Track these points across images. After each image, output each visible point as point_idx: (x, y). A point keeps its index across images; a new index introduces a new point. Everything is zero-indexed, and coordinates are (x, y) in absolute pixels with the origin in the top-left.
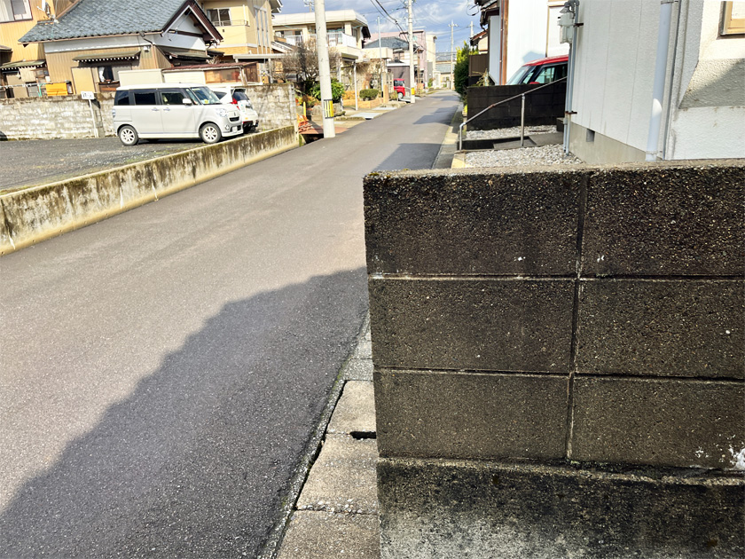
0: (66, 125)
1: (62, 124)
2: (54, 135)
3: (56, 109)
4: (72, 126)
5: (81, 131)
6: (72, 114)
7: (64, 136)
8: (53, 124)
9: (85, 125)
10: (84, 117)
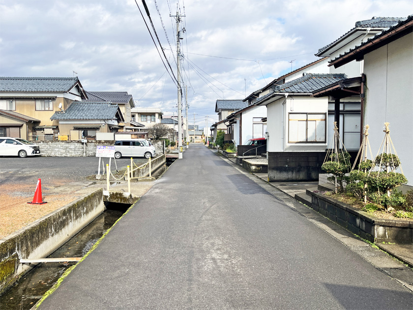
0: (70, 152)
1: (68, 151)
2: (64, 155)
3: (67, 145)
4: (73, 152)
5: (76, 154)
6: (74, 147)
7: (68, 156)
8: (64, 151)
9: (79, 152)
10: (78, 148)
